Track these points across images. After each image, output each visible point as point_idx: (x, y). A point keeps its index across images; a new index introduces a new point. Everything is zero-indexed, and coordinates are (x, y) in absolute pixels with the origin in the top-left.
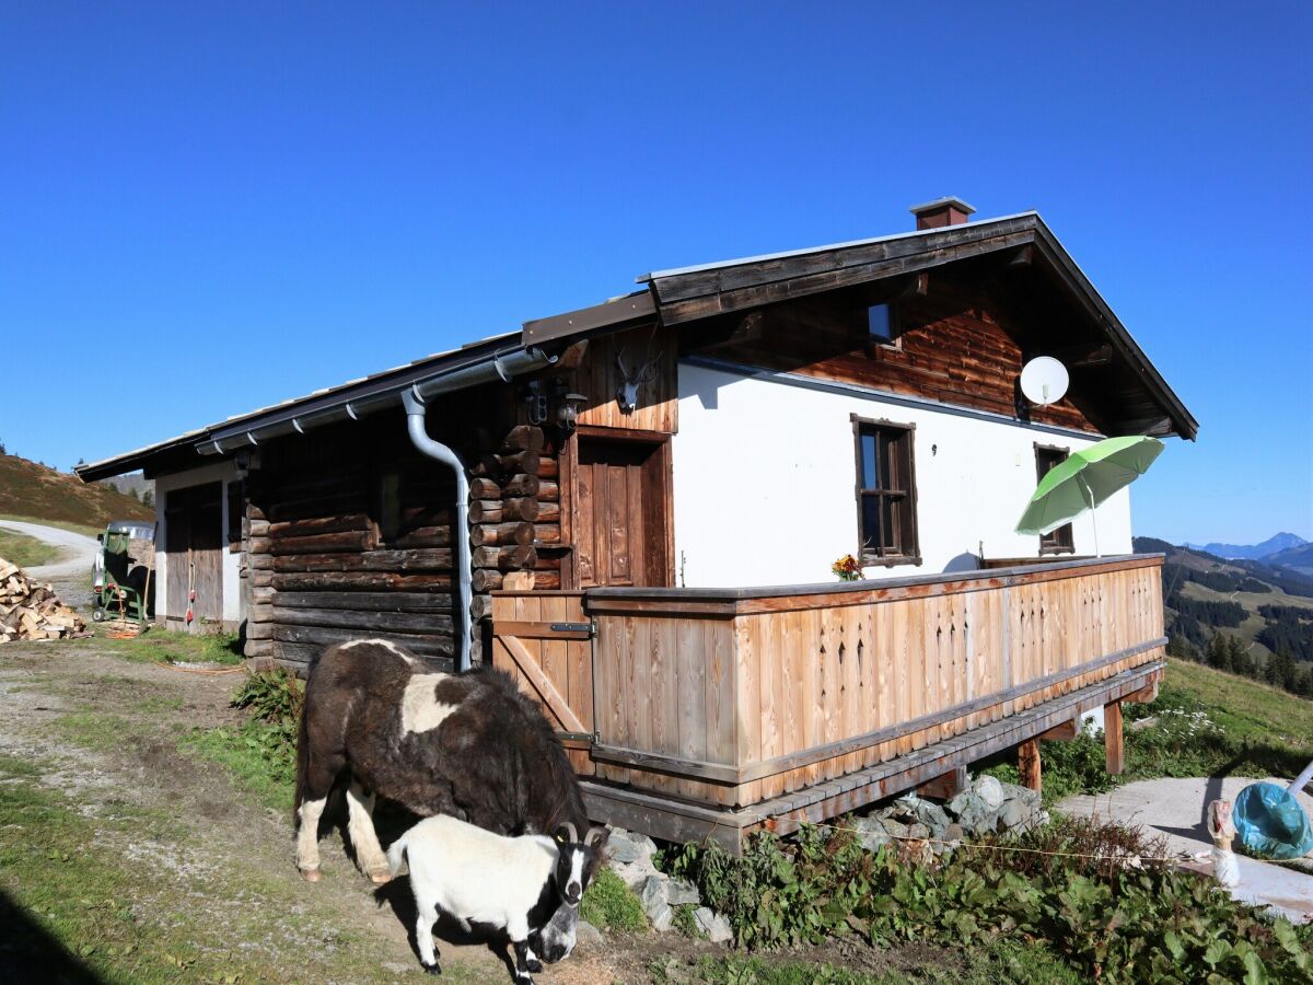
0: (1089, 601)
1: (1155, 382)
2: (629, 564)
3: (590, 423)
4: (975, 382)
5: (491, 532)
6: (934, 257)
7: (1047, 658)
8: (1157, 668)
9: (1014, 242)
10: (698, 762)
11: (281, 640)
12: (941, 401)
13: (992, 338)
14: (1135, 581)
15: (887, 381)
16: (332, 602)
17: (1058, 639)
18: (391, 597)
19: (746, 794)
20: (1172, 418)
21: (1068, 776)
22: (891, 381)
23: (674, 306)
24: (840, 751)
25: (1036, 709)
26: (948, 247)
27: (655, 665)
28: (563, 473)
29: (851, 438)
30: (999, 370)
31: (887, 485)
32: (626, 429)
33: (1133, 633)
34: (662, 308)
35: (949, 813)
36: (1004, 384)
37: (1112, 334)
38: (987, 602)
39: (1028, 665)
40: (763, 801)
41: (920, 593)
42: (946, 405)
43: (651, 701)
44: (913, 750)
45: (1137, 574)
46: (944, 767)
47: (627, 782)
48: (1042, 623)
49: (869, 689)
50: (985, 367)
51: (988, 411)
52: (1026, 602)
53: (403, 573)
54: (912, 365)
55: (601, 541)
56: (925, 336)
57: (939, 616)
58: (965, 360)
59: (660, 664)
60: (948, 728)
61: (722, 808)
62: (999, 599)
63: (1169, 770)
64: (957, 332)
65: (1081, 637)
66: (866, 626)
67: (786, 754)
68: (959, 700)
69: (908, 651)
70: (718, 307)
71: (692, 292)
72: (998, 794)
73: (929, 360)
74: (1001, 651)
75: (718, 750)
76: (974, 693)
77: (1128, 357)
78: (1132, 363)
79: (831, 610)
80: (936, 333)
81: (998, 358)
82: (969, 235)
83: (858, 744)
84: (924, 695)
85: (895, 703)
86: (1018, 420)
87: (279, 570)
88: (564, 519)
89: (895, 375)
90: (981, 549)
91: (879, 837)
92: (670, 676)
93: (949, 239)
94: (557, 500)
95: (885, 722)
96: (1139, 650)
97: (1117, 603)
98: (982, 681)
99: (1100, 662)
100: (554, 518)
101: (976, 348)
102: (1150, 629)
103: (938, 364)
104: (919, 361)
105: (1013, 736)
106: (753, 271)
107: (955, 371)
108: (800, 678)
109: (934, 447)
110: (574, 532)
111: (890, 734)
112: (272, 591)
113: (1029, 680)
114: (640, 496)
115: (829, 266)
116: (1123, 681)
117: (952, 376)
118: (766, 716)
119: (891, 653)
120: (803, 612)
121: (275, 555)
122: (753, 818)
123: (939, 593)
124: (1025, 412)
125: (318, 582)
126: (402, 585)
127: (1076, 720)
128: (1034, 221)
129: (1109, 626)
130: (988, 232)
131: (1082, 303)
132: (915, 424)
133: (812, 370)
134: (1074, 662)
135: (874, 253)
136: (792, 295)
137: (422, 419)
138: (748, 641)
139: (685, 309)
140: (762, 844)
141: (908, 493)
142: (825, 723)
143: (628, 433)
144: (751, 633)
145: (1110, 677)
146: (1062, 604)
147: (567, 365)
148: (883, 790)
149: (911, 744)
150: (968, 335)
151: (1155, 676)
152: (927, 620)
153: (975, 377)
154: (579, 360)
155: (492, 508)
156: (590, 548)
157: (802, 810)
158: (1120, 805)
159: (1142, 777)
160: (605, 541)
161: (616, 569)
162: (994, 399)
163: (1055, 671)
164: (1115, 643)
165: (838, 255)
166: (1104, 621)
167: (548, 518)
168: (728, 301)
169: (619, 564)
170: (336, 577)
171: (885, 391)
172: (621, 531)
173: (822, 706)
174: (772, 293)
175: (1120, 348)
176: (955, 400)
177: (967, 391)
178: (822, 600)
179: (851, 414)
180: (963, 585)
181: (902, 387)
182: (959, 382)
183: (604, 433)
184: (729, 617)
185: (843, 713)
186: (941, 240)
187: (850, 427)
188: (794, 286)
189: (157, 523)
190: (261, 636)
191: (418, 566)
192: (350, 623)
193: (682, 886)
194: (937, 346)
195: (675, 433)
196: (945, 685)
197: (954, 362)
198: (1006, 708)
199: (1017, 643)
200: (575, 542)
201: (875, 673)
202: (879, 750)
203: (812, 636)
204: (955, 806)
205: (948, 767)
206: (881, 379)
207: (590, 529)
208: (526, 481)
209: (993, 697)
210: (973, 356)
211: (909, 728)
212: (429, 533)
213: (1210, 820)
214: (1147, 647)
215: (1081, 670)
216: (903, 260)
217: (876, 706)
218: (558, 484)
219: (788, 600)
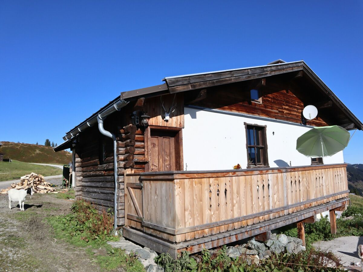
0: (318, 178)
1: (348, 112)
2: (170, 167)
3: (154, 125)
4: (288, 113)
5: (122, 157)
6: (267, 74)
7: (302, 196)
8: (346, 200)
9: (296, 69)
10: (166, 228)
11: (83, 191)
12: (276, 119)
13: (293, 100)
14: (336, 172)
15: (257, 113)
16: (92, 180)
17: (306, 190)
18: (104, 178)
19: (178, 238)
20: (354, 123)
21: (319, 234)
22: (259, 113)
23: (174, 88)
24: (218, 225)
25: (298, 212)
26: (272, 71)
27: (156, 196)
28: (145, 140)
29: (244, 130)
30: (296, 110)
31: (258, 144)
32: (166, 127)
33: (336, 188)
34: (169, 88)
35: (266, 246)
36: (298, 114)
37: (332, 98)
38: (277, 177)
39: (294, 198)
40: (186, 241)
41: (250, 174)
42: (278, 120)
43: (155, 207)
44: (248, 225)
45: (337, 170)
46: (261, 231)
47: (150, 233)
48: (299, 184)
49: (229, 205)
50: (291, 109)
51: (292, 122)
52: (293, 178)
53: (106, 171)
54: (266, 108)
55: (161, 160)
56: (270, 99)
57: (258, 181)
58: (284, 107)
59: (157, 196)
60: (262, 218)
61: (172, 243)
62: (282, 176)
63: (354, 233)
64: (281, 98)
65: (315, 189)
66: (228, 184)
67: (195, 225)
68: (266, 209)
69: (245, 193)
70: (190, 88)
71: (180, 83)
72: (286, 240)
73: (271, 107)
74: (283, 193)
75: (171, 223)
76: (272, 207)
77: (338, 105)
78: (339, 106)
79: (214, 178)
80: (274, 98)
81: (295, 106)
82: (279, 67)
83: (225, 223)
84: (252, 207)
85: (240, 209)
86: (303, 125)
87: (83, 172)
88: (146, 153)
89: (260, 111)
90: (290, 164)
91: (237, 254)
92: (159, 200)
93: (272, 68)
94: (144, 148)
95: (236, 216)
96: (338, 194)
97: (329, 179)
98: (276, 203)
99: (323, 198)
100: (143, 153)
101: (287, 103)
102: (342, 187)
103: (275, 108)
104: (268, 107)
105: (289, 221)
106: (201, 77)
107: (281, 110)
108: (201, 200)
109: (273, 133)
110: (149, 157)
111: (238, 220)
112: (82, 177)
113: (294, 203)
114: (174, 147)
115: (229, 76)
116: (332, 204)
117: (279, 111)
118: (187, 213)
119: (238, 193)
120: (202, 179)
121: (83, 167)
122: (181, 247)
123: (257, 174)
124: (304, 122)
125: (90, 174)
126: (106, 174)
127: (314, 216)
128: (303, 63)
129: (326, 186)
130: (287, 66)
131: (320, 88)
132: (266, 125)
133: (231, 109)
134: (313, 197)
135: (246, 72)
136: (216, 85)
137: (103, 124)
138: (180, 188)
139: (178, 88)
140: (184, 255)
141: (265, 146)
142: (211, 216)
143: (167, 128)
144: (180, 185)
145: (327, 203)
146: (307, 179)
147: (138, 106)
148: (237, 238)
149: (247, 223)
150: (285, 99)
151: (346, 203)
152: (253, 183)
153: (288, 112)
154: (142, 104)
155: (122, 150)
156: (157, 162)
157: (203, 244)
158: (335, 244)
159: (344, 235)
160: (162, 160)
161: (166, 169)
162: (294, 118)
163: (305, 200)
164: (329, 191)
165: (232, 73)
166: (324, 184)
167: (141, 153)
168: (193, 86)
169: (167, 167)
170: (93, 173)
171: (257, 116)
172: (168, 158)
173: (210, 210)
174: (209, 84)
175: (335, 102)
176: (281, 119)
177: (285, 116)
178: (209, 175)
179: (244, 123)
180: (267, 172)
181: (262, 115)
182: (282, 113)
183: (159, 128)
184: (172, 180)
185: (219, 212)
186: (269, 69)
187: (244, 126)
188: (216, 82)
189: (72, 162)
190: (78, 190)
191: (108, 168)
192: (96, 186)
193: (160, 268)
194: (274, 102)
195: (183, 128)
196: (261, 204)
197: (280, 107)
198: (286, 212)
199: (289, 191)
200: (149, 160)
201: (232, 199)
202: (234, 225)
203: (206, 186)
204: (268, 244)
205: (263, 231)
206: (255, 112)
207: (157, 157)
208: (131, 141)
209: (280, 208)
210: (287, 105)
211: (246, 218)
212: (110, 159)
213: (359, 252)
214: (341, 193)
215: (316, 200)
216: (256, 74)
217: (232, 210)
218: (144, 143)
219: (195, 175)
